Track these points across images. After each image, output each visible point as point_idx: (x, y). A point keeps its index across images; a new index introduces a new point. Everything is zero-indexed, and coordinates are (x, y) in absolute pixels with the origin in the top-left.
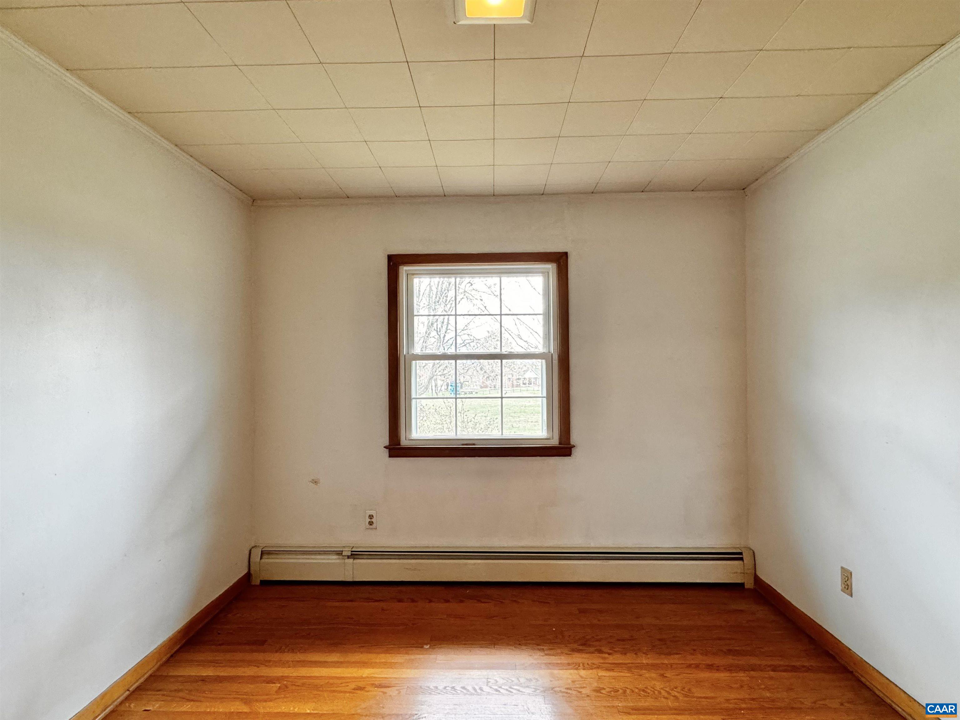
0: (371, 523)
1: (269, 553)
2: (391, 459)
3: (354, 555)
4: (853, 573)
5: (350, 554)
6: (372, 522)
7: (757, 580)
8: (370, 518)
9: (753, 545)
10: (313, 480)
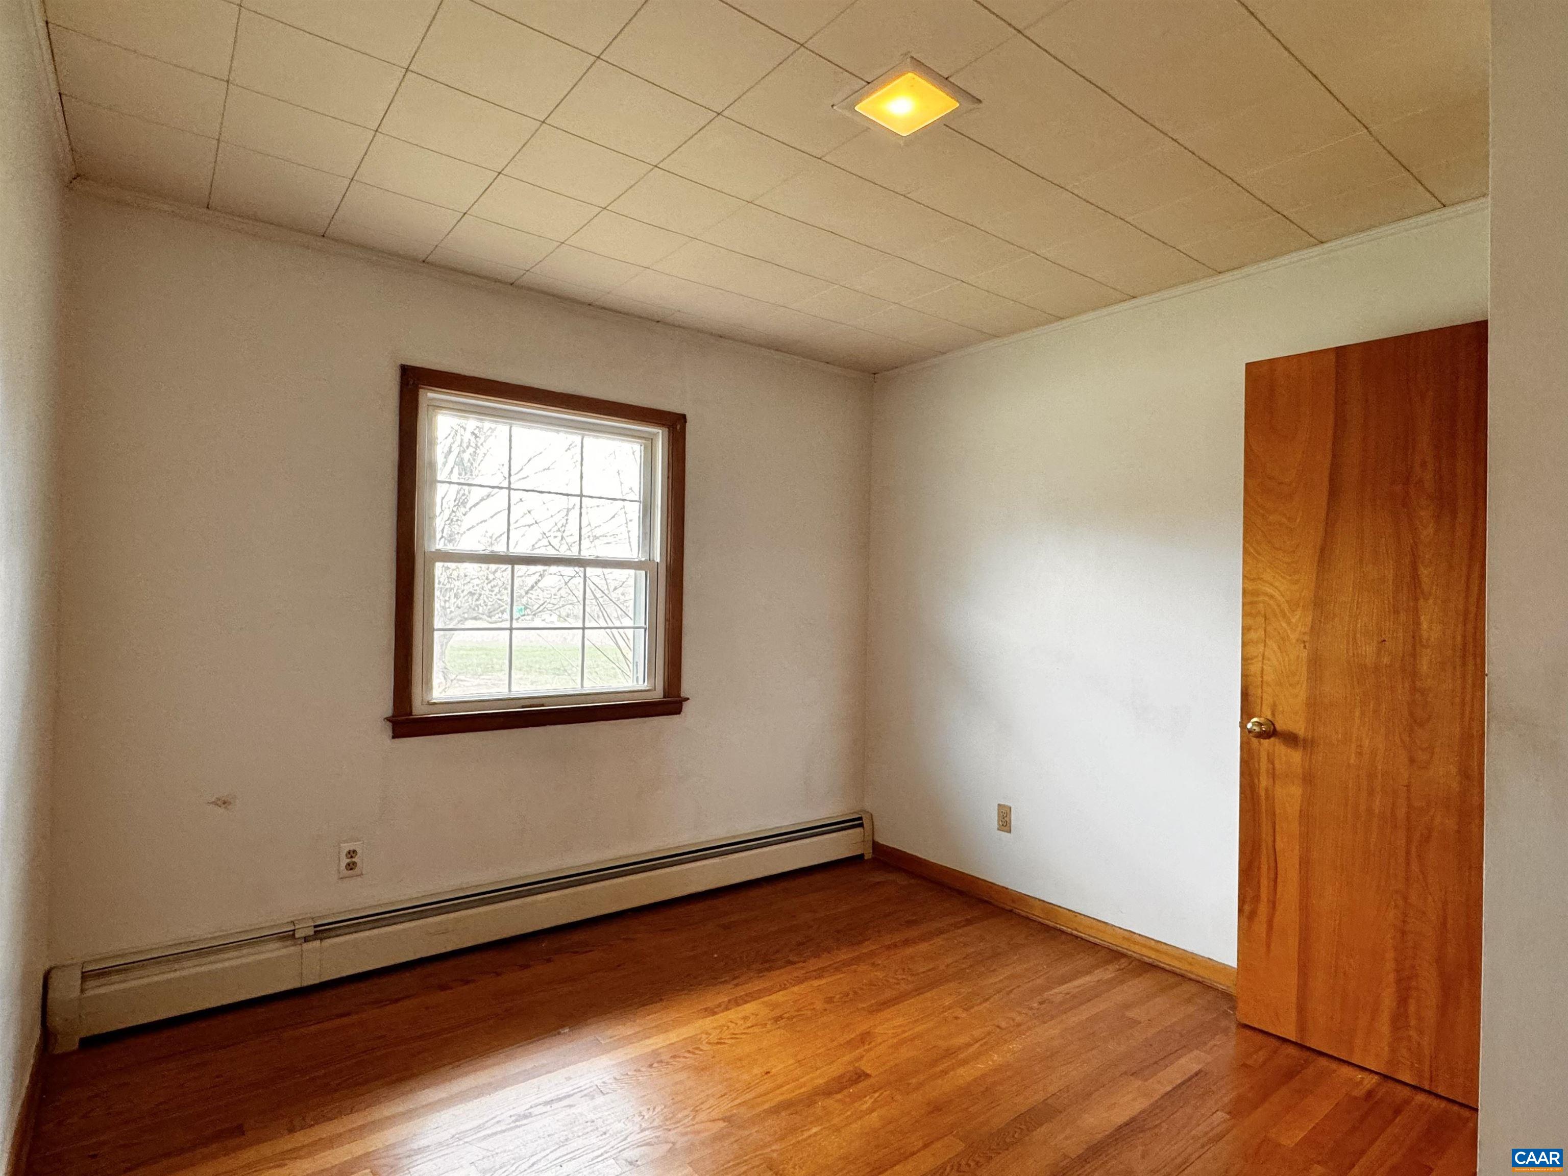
0: (351, 866)
1: (102, 973)
2: (397, 740)
3: (321, 932)
4: (1012, 809)
5: (312, 933)
6: (354, 863)
7: (876, 846)
8: (349, 856)
9: (868, 805)
10: (219, 799)
